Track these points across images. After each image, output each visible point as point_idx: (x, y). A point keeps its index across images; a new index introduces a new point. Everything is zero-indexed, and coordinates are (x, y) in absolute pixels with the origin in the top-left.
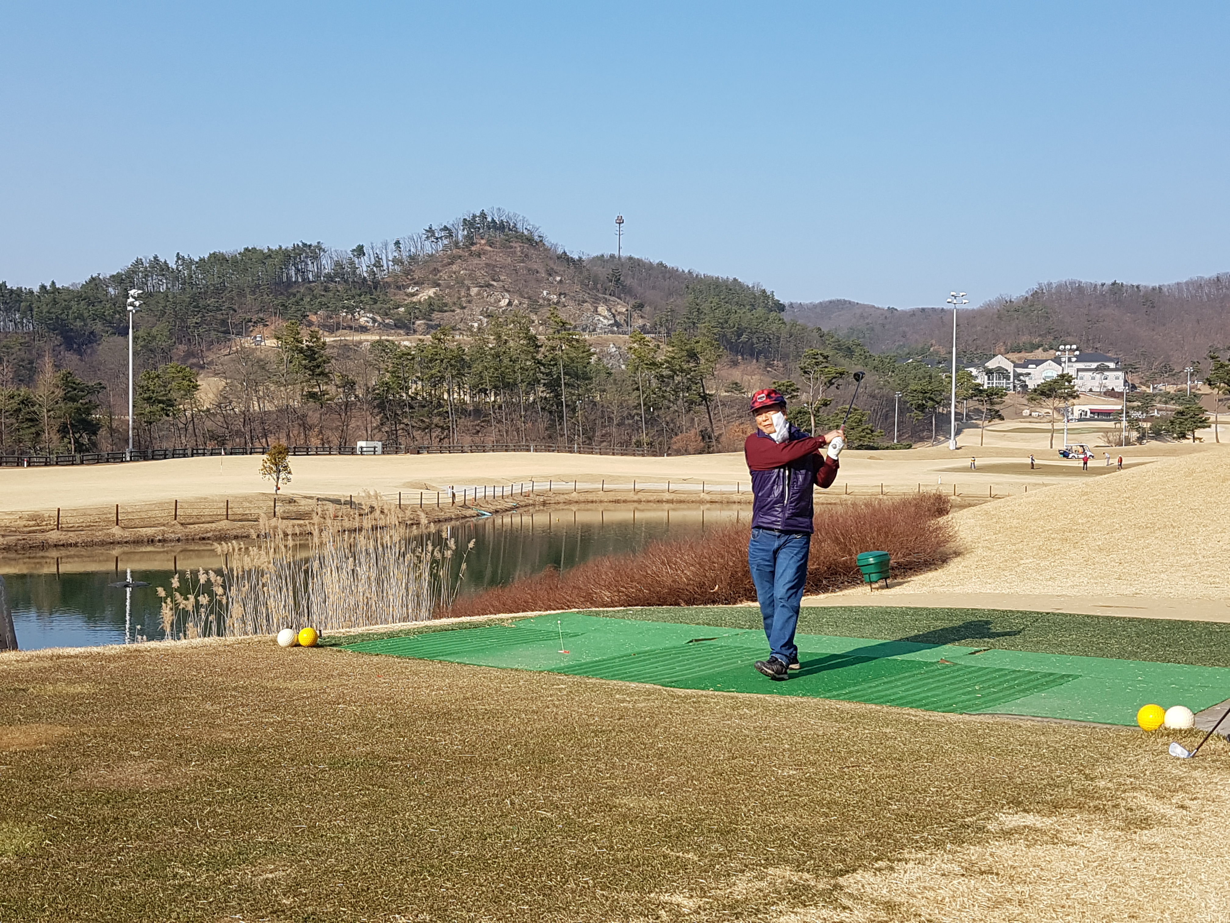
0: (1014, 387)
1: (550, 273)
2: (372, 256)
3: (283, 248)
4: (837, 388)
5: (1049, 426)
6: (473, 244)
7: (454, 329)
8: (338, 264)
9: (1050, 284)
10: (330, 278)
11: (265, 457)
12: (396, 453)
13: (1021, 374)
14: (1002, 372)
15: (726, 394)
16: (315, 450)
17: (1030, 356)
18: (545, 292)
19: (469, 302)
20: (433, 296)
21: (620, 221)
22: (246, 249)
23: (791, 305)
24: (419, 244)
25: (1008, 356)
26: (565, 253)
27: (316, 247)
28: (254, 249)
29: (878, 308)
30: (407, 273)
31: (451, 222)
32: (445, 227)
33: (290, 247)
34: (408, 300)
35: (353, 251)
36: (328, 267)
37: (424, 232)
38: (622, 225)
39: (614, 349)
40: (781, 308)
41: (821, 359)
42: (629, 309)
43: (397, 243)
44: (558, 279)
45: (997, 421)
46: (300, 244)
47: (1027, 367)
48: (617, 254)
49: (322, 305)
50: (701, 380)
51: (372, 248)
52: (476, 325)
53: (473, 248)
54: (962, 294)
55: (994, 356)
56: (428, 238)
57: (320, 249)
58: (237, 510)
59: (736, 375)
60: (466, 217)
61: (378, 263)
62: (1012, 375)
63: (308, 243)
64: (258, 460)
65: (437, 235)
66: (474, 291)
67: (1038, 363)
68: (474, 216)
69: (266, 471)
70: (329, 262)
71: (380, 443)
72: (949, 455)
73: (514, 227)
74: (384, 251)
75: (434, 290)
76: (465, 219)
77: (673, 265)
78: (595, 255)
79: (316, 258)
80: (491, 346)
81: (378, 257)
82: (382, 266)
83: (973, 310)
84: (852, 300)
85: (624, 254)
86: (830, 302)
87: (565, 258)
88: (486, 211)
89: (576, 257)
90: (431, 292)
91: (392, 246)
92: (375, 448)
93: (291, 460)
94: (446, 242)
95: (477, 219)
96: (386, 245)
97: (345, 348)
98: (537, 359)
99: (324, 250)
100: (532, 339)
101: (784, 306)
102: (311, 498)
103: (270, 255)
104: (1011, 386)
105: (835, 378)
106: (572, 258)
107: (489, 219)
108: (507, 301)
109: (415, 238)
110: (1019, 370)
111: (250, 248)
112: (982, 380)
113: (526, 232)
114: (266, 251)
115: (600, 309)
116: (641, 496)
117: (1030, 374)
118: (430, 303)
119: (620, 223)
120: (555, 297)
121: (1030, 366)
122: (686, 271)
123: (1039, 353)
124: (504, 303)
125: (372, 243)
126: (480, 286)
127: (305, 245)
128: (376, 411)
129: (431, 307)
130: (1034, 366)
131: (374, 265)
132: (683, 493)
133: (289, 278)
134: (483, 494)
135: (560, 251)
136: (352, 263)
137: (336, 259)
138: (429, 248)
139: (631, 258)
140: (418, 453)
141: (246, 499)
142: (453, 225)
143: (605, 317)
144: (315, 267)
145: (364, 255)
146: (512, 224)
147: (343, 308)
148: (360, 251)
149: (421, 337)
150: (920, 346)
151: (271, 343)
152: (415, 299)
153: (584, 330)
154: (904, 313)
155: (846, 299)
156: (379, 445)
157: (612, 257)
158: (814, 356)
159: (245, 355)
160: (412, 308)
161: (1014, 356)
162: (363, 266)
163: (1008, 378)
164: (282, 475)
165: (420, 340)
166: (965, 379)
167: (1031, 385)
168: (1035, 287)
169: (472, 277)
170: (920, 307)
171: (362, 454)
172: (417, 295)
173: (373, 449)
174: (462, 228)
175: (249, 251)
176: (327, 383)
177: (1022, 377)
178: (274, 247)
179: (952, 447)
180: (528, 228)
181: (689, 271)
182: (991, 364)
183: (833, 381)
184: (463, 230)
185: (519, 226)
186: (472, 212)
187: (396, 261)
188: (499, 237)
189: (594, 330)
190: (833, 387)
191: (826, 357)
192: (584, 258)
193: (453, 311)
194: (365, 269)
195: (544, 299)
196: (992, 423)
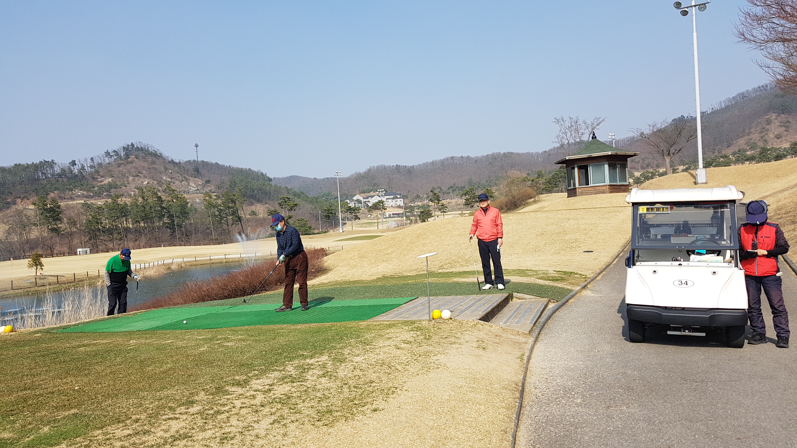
0: (364, 206)
1: (166, 169)
2: (80, 165)
3: (35, 163)
4: (294, 211)
5: (376, 221)
6: (129, 158)
7: (122, 195)
8: (62, 169)
9: (374, 167)
10: (60, 175)
11: (30, 260)
12: (97, 253)
13: (366, 201)
14: (359, 201)
15: (249, 216)
17: (369, 194)
18: (164, 178)
19: (128, 183)
20: (111, 181)
21: (197, 146)
22: (16, 165)
23: (274, 178)
24: (103, 159)
25: (361, 195)
26: (173, 160)
27: (51, 162)
28: (20, 164)
29: (310, 178)
30: (97, 172)
31: (117, 149)
32: (115, 151)
33: (38, 162)
34: (99, 184)
35: (70, 163)
37: (105, 153)
39: (198, 200)
41: (287, 200)
42: (204, 183)
43: (92, 159)
44: (170, 171)
45: (357, 220)
46: (43, 161)
47: (368, 199)
48: (196, 159)
49: (56, 189)
50: (237, 211)
51: (80, 161)
52: (133, 193)
53: (129, 160)
54: (340, 171)
55: (356, 195)
56: (106, 156)
57: (53, 163)
58: (17, 284)
59: (253, 208)
60: (124, 146)
61: (83, 168)
62: (363, 202)
63: (47, 161)
64: (26, 262)
65: (111, 155)
66: (131, 178)
67: (372, 197)
68: (128, 145)
69: (30, 266)
70: (58, 169)
71: (89, 249)
72: (340, 235)
73: (147, 150)
74: (85, 163)
75: (111, 179)
76: (124, 147)
77: (222, 164)
78: (186, 160)
79: (52, 167)
80: (140, 202)
81: (82, 165)
82: (85, 170)
83: (346, 178)
84: (299, 175)
85: (200, 159)
86: (291, 176)
87: (172, 162)
88: (133, 143)
89: (177, 161)
90: (110, 180)
91: (89, 160)
92: (86, 251)
93: (43, 260)
94: (115, 157)
95: (130, 147)
96: (86, 160)
97: (68, 207)
98: (162, 207)
99: (55, 164)
100: (159, 198)
101: (271, 179)
102: (54, 276)
103: (28, 167)
104: (363, 206)
105: (293, 207)
106: (176, 163)
107: (136, 147)
108: (147, 182)
109: (100, 156)
110: (365, 200)
112: (352, 205)
113: (153, 151)
114: (26, 165)
115: (191, 184)
116: (212, 261)
117: (369, 201)
118: (110, 185)
120: (169, 179)
122: (228, 166)
123: (372, 193)
124: (145, 183)
125: (79, 159)
126: (133, 176)
127: (45, 161)
128: (87, 234)
129: (111, 186)
131: (81, 169)
133: (38, 177)
134: (140, 267)
135: (170, 159)
136: (69, 168)
137: (61, 167)
138: (107, 160)
139: (203, 161)
140: (108, 252)
141: (20, 279)
143: (193, 187)
144: (51, 171)
145: (76, 164)
146: (146, 149)
147: (67, 189)
148: (73, 163)
149: (106, 200)
150: (327, 192)
151: (32, 207)
152: (102, 183)
153: (184, 193)
154: (320, 180)
155: (297, 175)
156: (88, 250)
157: (194, 161)
158: (284, 198)
159: (19, 213)
160: (101, 187)
161: (363, 195)
162: (76, 170)
163: (361, 203)
164: (39, 267)
166: (344, 204)
167: (370, 205)
168: (369, 168)
169: (129, 172)
170: (326, 177)
171: (80, 255)
172: (103, 182)
173: (85, 252)
174: (123, 151)
175: (17, 165)
176: (60, 224)
177: (366, 203)
178: (30, 163)
179: (341, 231)
180: (154, 150)
182: (355, 198)
184: (123, 152)
185: (150, 149)
187: (91, 167)
188: (141, 154)
189: (188, 193)
192: (182, 162)
193: (121, 188)
194: (76, 171)
195: (164, 180)
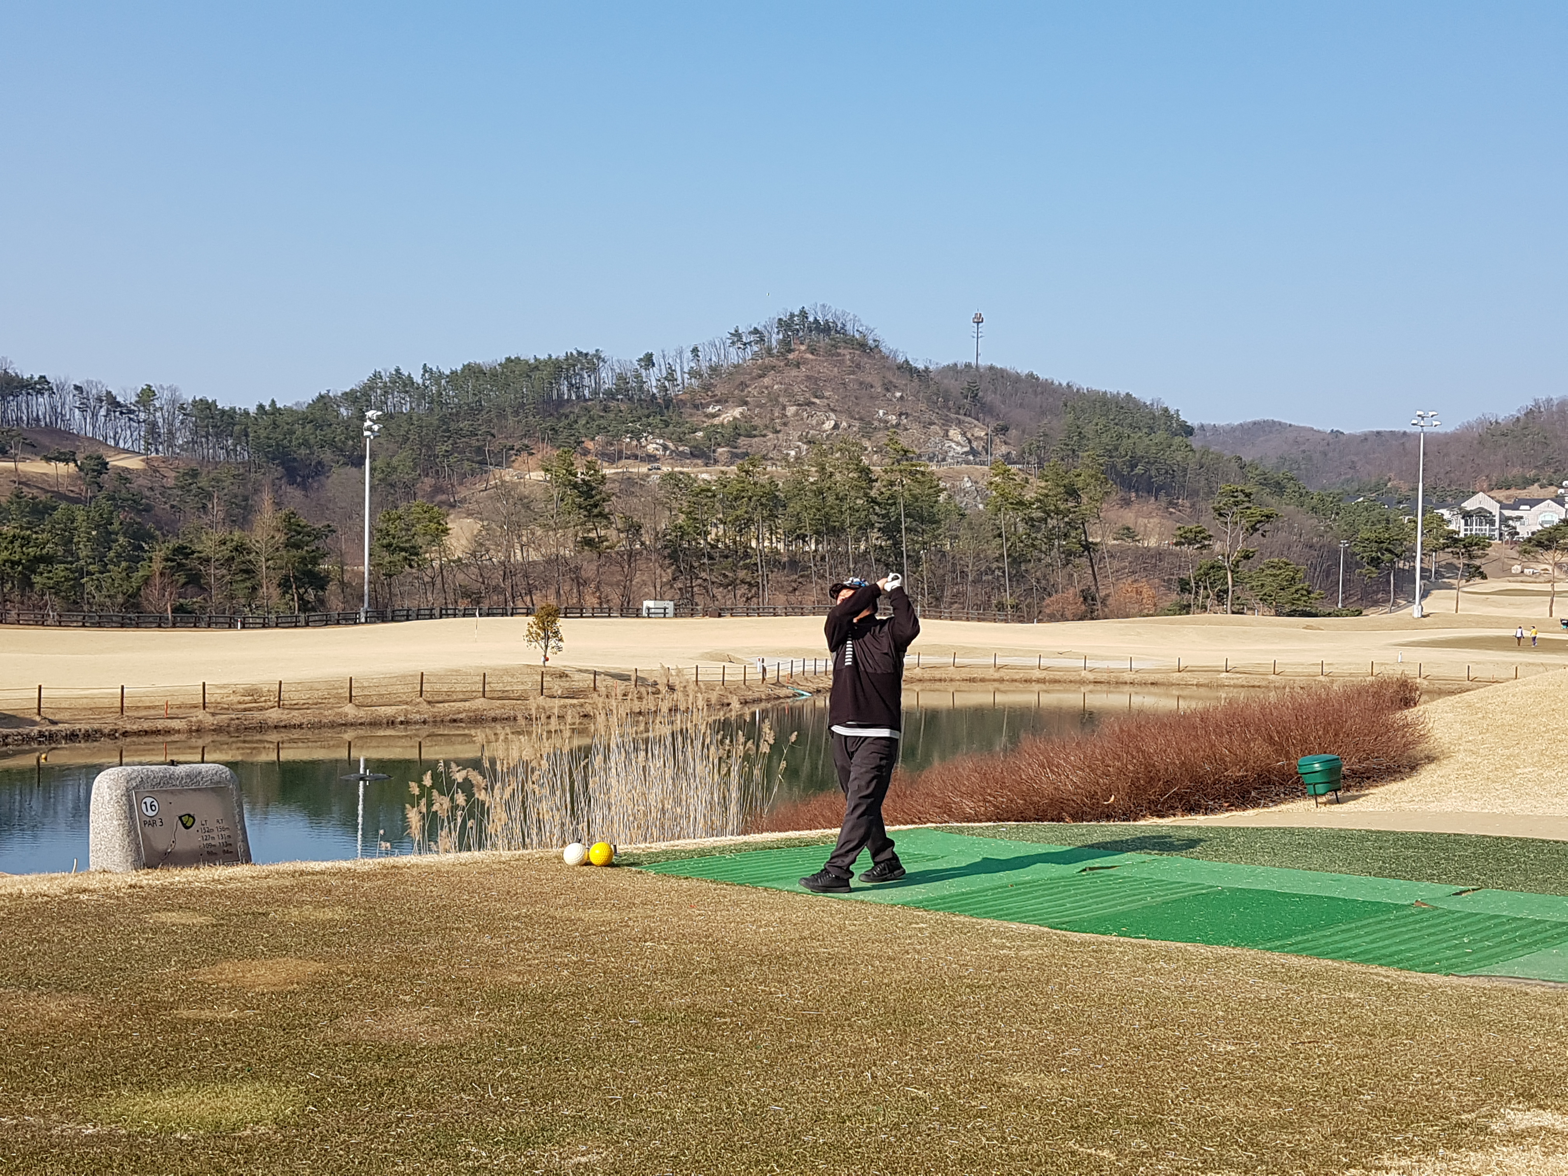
0: (1501, 535)
1: (888, 387)
2: (663, 367)
3: (554, 357)
4: (1263, 535)
5: (1547, 587)
6: (790, 351)
7: (764, 457)
8: (621, 377)
9: (1549, 401)
10: (611, 395)
11: (531, 619)
12: (692, 615)
13: (1511, 518)
14: (1483, 515)
15: (1115, 542)
16: (591, 611)
17: (1523, 494)
18: (881, 412)
19: (785, 424)
20: (738, 416)
21: (979, 320)
22: (508, 359)
23: (1202, 427)
24: (723, 351)
25: (1493, 494)
26: (907, 361)
27: (595, 355)
28: (518, 358)
29: (1319, 431)
30: (707, 388)
31: (763, 323)
32: (755, 329)
33: (562, 356)
34: (708, 422)
35: (640, 360)
36: (607, 380)
37: (729, 336)
38: (980, 325)
39: (969, 484)
40: (1189, 431)
41: (1241, 497)
42: (990, 432)
43: (695, 350)
44: (898, 394)
45: (1478, 580)
46: (575, 353)
47: (1518, 509)
48: (974, 363)
49: (601, 429)
50: (1083, 524)
51: (664, 357)
52: (793, 453)
53: (791, 356)
54: (1431, 414)
55: (1474, 493)
56: (733, 343)
57: (599, 358)
58: (495, 685)
59: (1128, 517)
60: (782, 317)
61: (671, 376)
62: (1497, 519)
63: (585, 352)
64: (522, 624)
65: (744, 340)
66: (791, 410)
67: (1533, 503)
68: (792, 315)
69: (531, 637)
70: (610, 375)
71: (672, 603)
72: (1412, 624)
73: (842, 328)
74: (678, 361)
75: (740, 409)
76: (780, 320)
77: (1046, 377)
78: (946, 364)
79: (594, 370)
80: (811, 480)
81: (670, 368)
82: (676, 380)
83: (1446, 434)
84: (1283, 421)
85: (984, 362)
86: (1255, 423)
87: (907, 369)
88: (806, 309)
89: (921, 367)
90: (737, 412)
91: (688, 355)
92: (665, 609)
93: (563, 624)
94: (756, 348)
95: (796, 319)
96: (681, 353)
97: (630, 483)
98: (871, 497)
99: (603, 361)
100: (865, 471)
101: (1193, 429)
102: (586, 671)
103: (537, 366)
104: (1497, 533)
105: (1260, 522)
106: (916, 368)
107: (811, 319)
108: (833, 423)
109: (717, 343)
110: (1507, 513)
111: (513, 358)
112: (1457, 525)
113: (857, 336)
114: (532, 361)
115: (951, 433)
116: (1002, 673)
117: (1522, 518)
118: (735, 426)
119: (978, 323)
120: (894, 417)
121: (1522, 507)
122: (1064, 384)
123: (1534, 491)
124: (828, 425)
125: (663, 351)
126: (799, 405)
127: (580, 353)
128: (667, 562)
129: (737, 431)
130: (1528, 507)
131: (666, 378)
132: (1059, 670)
133: (560, 395)
134: (801, 669)
135: (901, 359)
136: (638, 376)
137: (618, 371)
138: (734, 356)
139: (991, 368)
140: (720, 616)
141: (507, 671)
142: (765, 327)
143: (958, 444)
144: (593, 382)
145: (653, 365)
146: (839, 325)
147: (627, 432)
148: (648, 361)
149: (724, 468)
150: (1374, 480)
151: (537, 475)
152: (716, 421)
153: (931, 459)
154: (1352, 437)
155: (1276, 420)
156: (670, 605)
157: (968, 366)
158: (1232, 494)
159: (505, 491)
160: (712, 433)
161: (1501, 494)
162: (652, 380)
163: (1492, 523)
164: (552, 642)
165: (722, 472)
166: (1435, 524)
167: (1524, 532)
168: (1530, 404)
169: (788, 393)
170: (1375, 429)
171: (649, 617)
172: (718, 416)
173: (662, 611)
174: (776, 330)
175: (512, 361)
176: (606, 527)
177: (1510, 522)
178: (543, 357)
179: (1417, 614)
180: (860, 329)
181: (1068, 384)
182: (1470, 505)
183: (1258, 526)
184: (778, 333)
185: (849, 327)
186: (790, 310)
187: (693, 374)
188: (824, 341)
189: (944, 460)
190: (1257, 535)
191: (1248, 495)
192: (931, 368)
193: (764, 436)
194: (654, 383)
195: (880, 420)
196: (1471, 582)
